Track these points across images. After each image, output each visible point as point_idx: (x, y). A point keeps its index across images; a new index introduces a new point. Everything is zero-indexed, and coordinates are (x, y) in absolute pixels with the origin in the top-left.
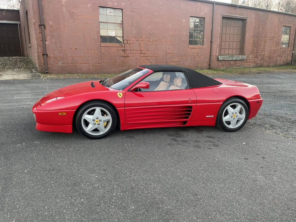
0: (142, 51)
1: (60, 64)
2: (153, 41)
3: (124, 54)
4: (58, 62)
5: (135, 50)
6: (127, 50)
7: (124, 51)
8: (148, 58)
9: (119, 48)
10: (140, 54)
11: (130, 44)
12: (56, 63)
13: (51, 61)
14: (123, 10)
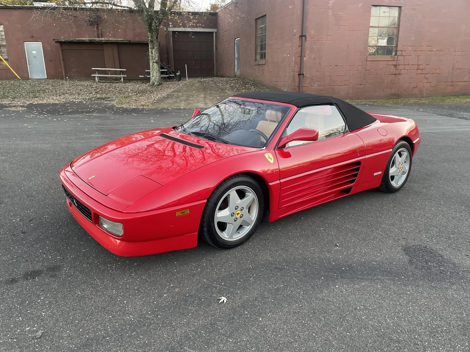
0: (419, 65)
1: (316, 86)
2: (437, 51)
3: (394, 70)
4: (314, 84)
5: (411, 65)
6: (399, 65)
7: (395, 66)
8: (427, 76)
9: (390, 63)
10: (417, 69)
11: (404, 56)
12: (312, 86)
13: (306, 83)
14: (403, 8)
